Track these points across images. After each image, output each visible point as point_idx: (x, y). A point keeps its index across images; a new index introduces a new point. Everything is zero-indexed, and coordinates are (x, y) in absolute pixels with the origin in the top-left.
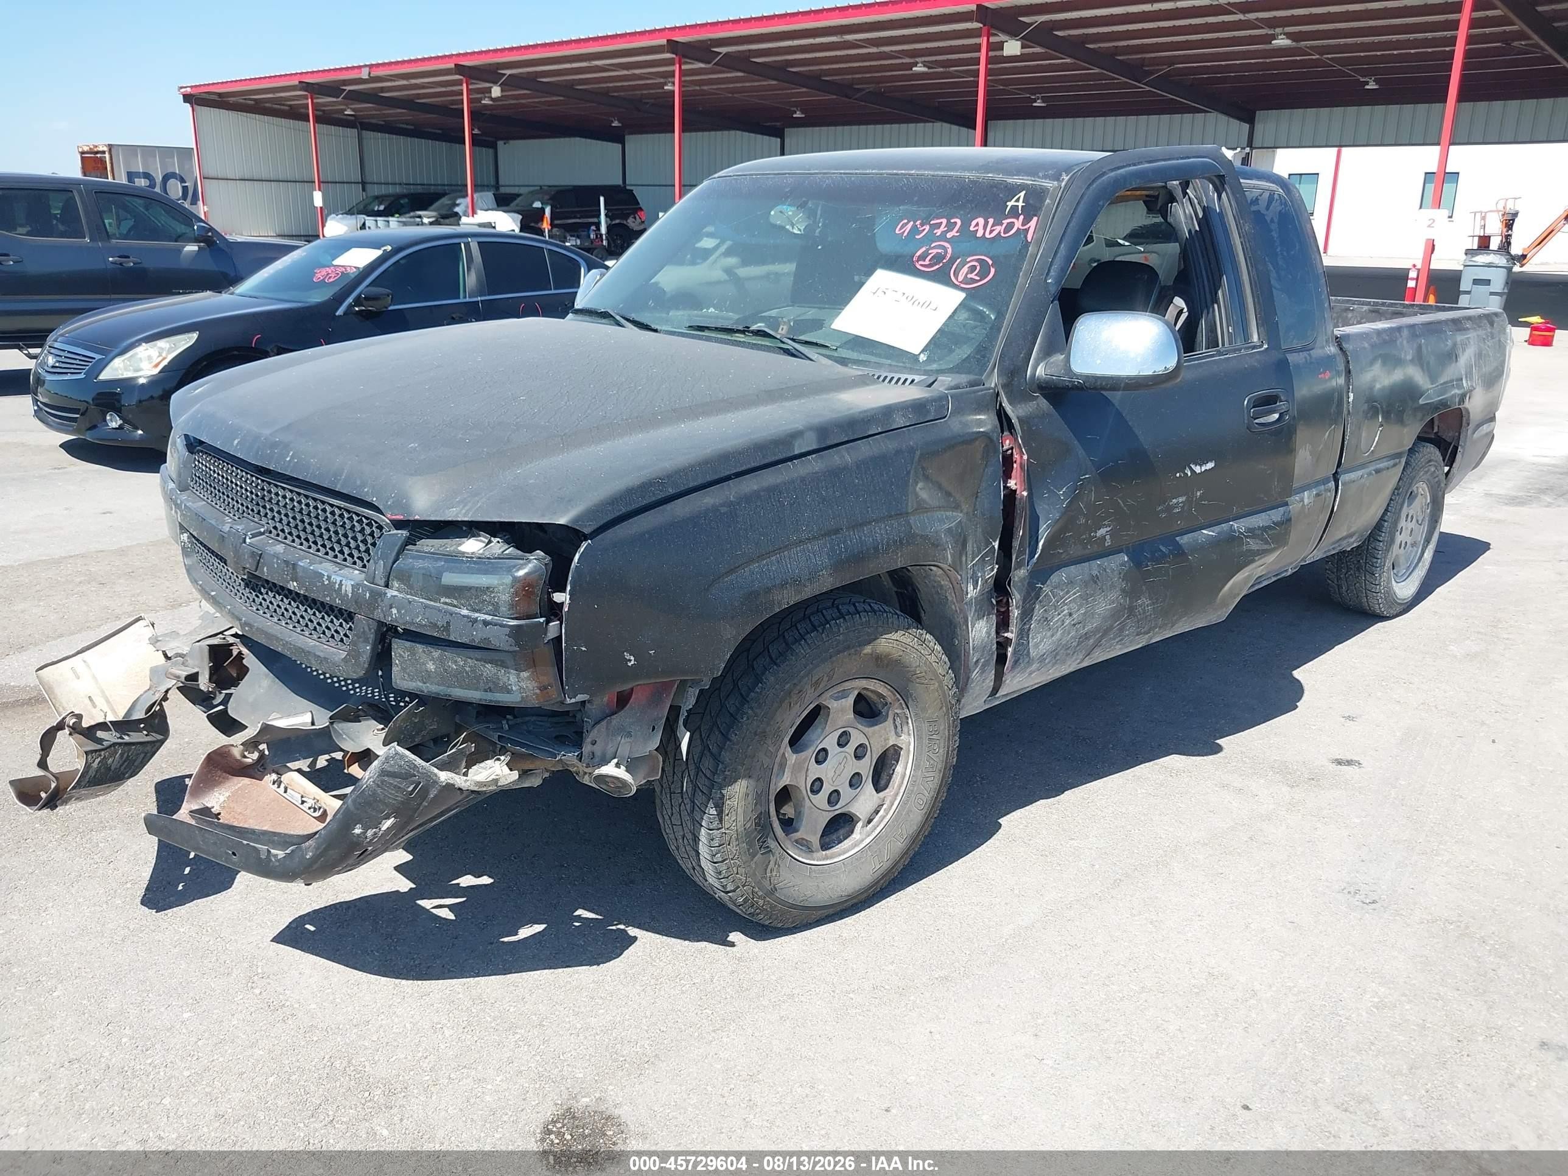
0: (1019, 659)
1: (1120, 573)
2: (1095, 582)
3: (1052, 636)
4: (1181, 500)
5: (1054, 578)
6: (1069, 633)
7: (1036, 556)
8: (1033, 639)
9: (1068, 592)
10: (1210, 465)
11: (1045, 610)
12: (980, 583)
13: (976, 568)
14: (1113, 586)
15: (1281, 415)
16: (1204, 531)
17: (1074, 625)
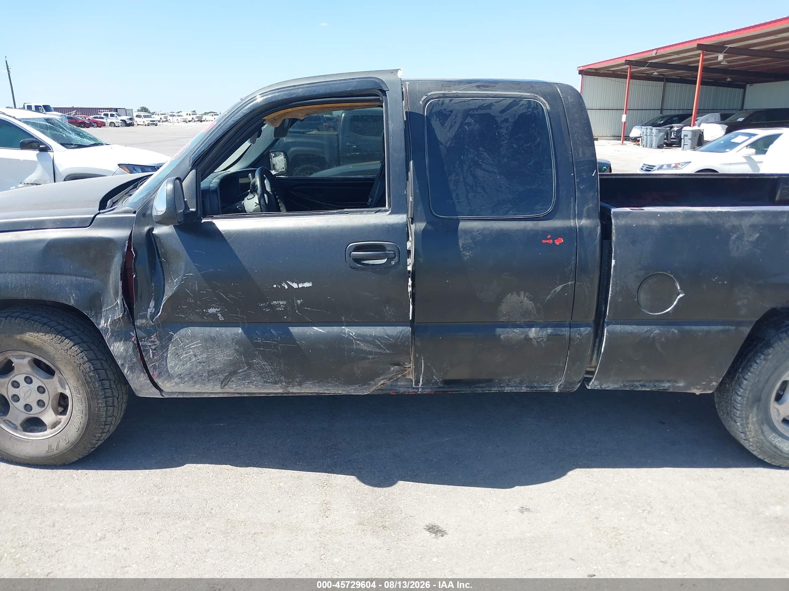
0: (161, 372)
1: (233, 339)
2: (213, 341)
3: (184, 365)
4: (281, 303)
5: (183, 331)
6: (197, 367)
7: (159, 315)
8: (169, 363)
9: (192, 342)
10: (307, 285)
11: (176, 349)
12: (109, 320)
13: (108, 312)
14: (227, 346)
15: (388, 262)
16: (315, 328)
17: (200, 363)
